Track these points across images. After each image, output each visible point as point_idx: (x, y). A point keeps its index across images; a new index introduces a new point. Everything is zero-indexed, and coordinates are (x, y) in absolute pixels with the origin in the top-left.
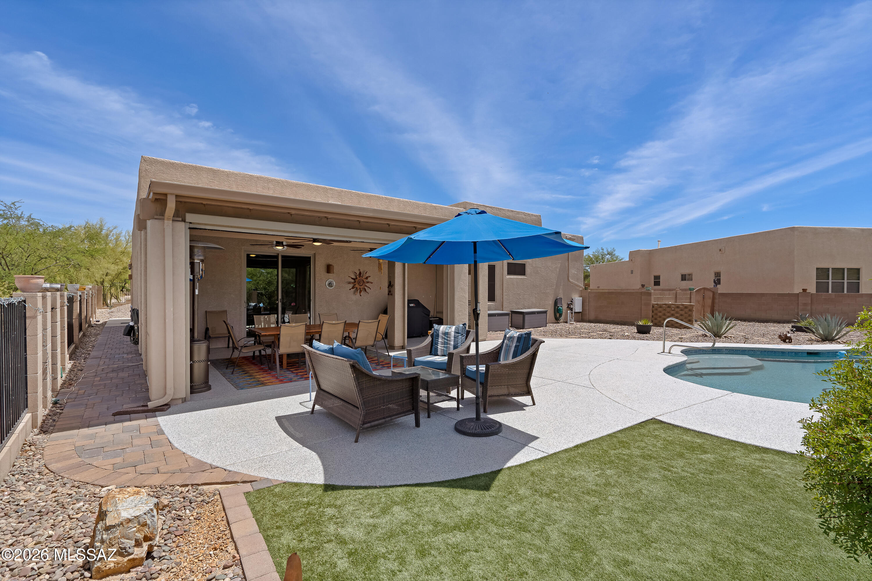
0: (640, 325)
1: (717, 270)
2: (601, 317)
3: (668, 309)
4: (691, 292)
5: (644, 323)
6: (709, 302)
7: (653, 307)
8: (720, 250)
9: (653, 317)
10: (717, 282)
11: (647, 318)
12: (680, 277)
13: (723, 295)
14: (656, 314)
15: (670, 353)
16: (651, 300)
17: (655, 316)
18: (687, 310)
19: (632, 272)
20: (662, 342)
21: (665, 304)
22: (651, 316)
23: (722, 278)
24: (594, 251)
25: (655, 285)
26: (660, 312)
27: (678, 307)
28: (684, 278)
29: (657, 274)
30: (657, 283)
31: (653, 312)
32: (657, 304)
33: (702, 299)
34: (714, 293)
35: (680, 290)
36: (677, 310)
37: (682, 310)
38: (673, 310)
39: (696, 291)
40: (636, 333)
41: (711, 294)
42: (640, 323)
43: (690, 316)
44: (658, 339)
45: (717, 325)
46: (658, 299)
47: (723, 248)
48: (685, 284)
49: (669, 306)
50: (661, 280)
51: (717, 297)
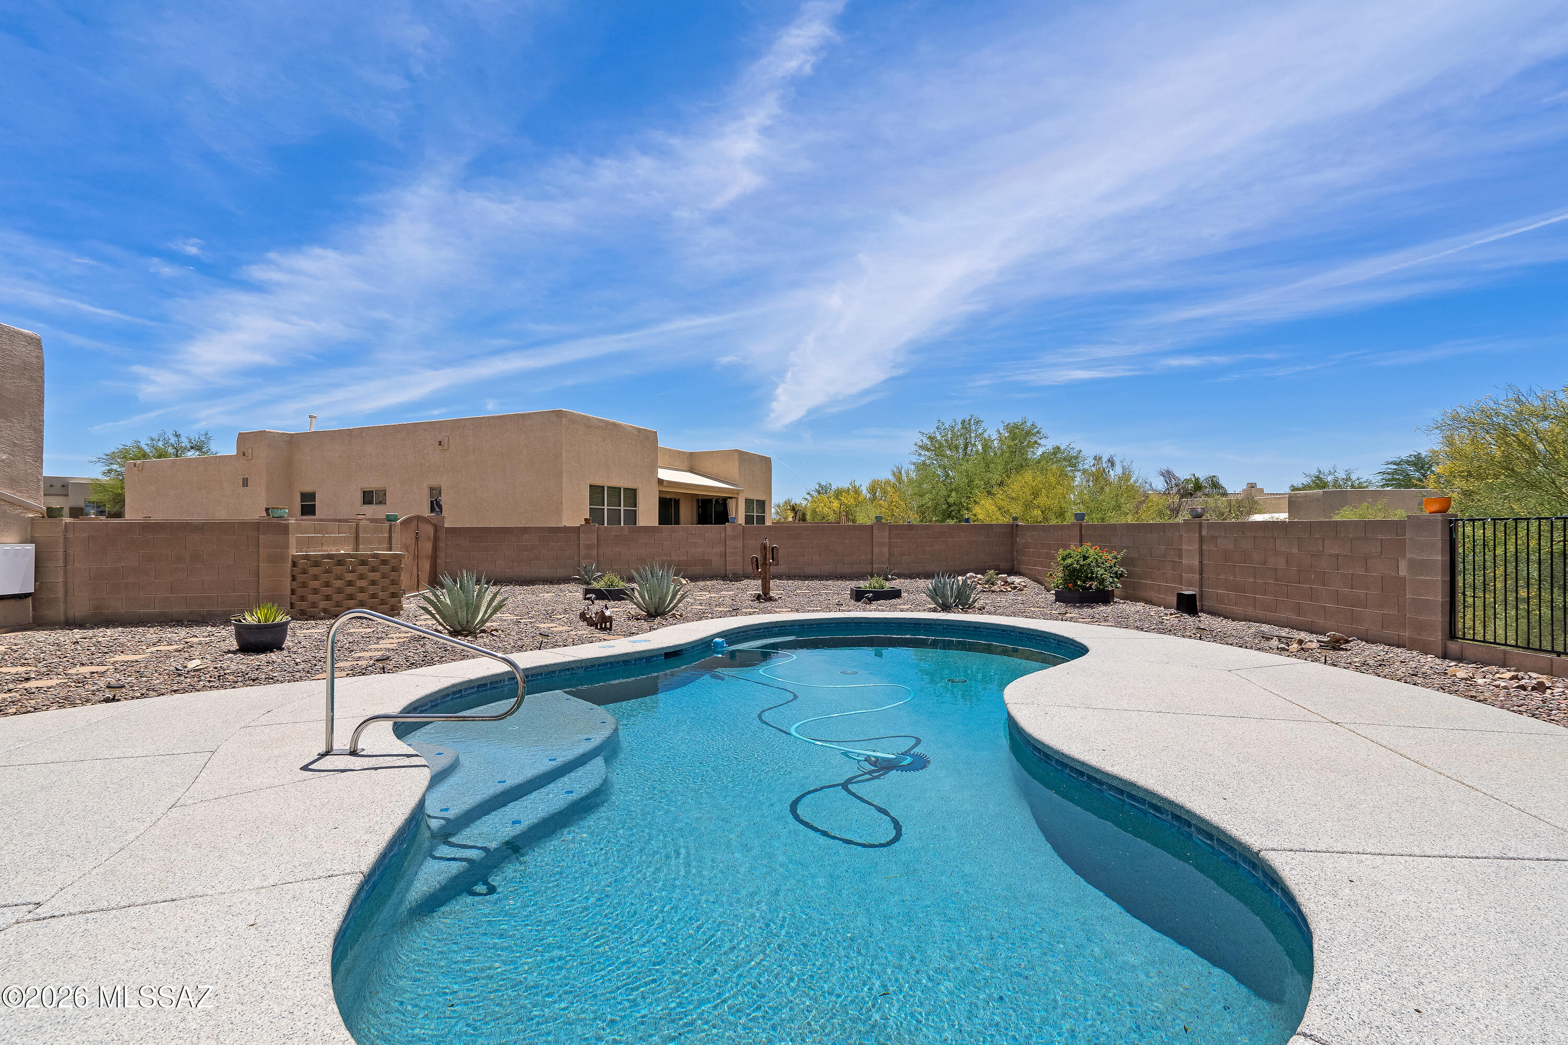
0: (249, 627)
1: (434, 482)
2: (118, 605)
3: (338, 570)
4: (391, 526)
5: (262, 619)
6: (428, 546)
7: (294, 564)
8: (440, 443)
9: (293, 592)
10: (436, 506)
11: (274, 599)
12: (359, 497)
13: (453, 531)
14: (304, 585)
15: (354, 753)
16: (287, 547)
17: (300, 591)
18: (385, 569)
19: (245, 482)
20: (321, 686)
21: (330, 556)
22: (288, 592)
23: (444, 500)
24: (155, 436)
25: (303, 513)
26: (316, 577)
27: (364, 563)
28: (368, 498)
29: (307, 489)
30: (308, 509)
31: (294, 578)
32: (307, 557)
33: (414, 541)
34: (436, 528)
35: (366, 520)
36: (362, 569)
37: (374, 570)
38: (352, 572)
39: (401, 523)
40: (234, 652)
41: (430, 530)
42: (250, 619)
43: (393, 582)
44: (309, 674)
45: (467, 604)
46: (309, 542)
47: (446, 440)
48: (371, 511)
49: (340, 561)
50: (317, 503)
51: (442, 535)
